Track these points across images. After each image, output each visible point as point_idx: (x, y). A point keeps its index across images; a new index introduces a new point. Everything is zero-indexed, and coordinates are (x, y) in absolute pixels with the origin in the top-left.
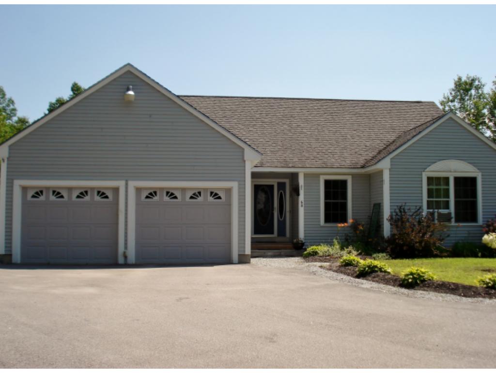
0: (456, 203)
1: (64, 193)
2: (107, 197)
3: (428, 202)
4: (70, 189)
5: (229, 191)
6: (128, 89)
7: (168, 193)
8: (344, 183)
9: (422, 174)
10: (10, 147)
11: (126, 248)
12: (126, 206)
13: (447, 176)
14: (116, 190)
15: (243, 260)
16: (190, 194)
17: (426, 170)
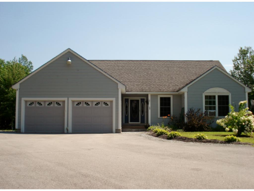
0: (219, 107)
1: (42, 103)
2: (60, 105)
3: (206, 107)
4: (45, 102)
5: (111, 102)
6: (69, 59)
7: (85, 103)
8: (169, 99)
9: (202, 94)
10: (20, 84)
11: (68, 126)
12: (68, 109)
13: (214, 95)
14: (64, 102)
15: (117, 131)
16: (95, 103)
17: (204, 93)
